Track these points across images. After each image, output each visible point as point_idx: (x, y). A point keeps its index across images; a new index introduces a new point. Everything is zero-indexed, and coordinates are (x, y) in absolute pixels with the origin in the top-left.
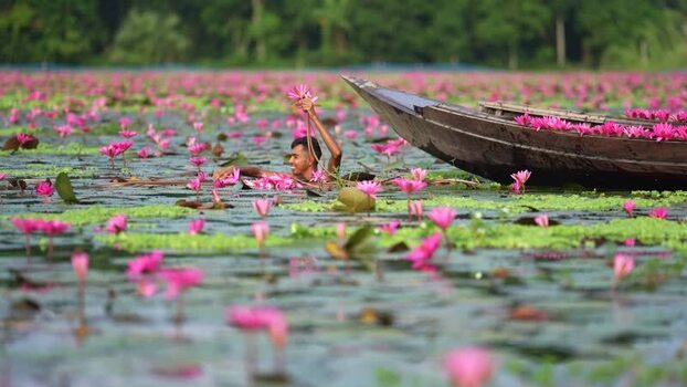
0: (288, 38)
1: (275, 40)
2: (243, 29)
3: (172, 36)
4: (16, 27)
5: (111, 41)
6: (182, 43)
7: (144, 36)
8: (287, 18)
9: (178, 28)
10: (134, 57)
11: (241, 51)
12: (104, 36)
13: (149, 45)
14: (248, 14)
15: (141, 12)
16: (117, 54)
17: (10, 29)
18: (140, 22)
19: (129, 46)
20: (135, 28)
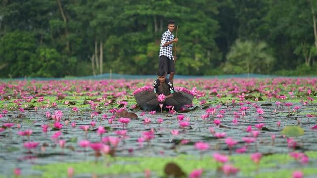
2: (309, 49)
3: (262, 55)
5: (224, 60)
6: (269, 59)
7: (245, 55)
9: (264, 50)
11: (307, 64)
12: (220, 57)
13: (247, 61)
14: (312, 41)
15: (243, 41)
16: (227, 67)
18: (242, 46)
19: (235, 63)
20: (239, 51)
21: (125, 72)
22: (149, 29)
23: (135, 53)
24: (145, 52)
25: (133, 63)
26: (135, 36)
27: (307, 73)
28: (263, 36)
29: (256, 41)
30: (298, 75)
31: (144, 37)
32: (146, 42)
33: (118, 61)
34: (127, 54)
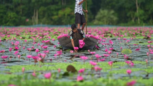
0: (147, 16)
1: (143, 17)
2: (134, 14)
3: (112, 16)
4: (66, 14)
5: (94, 18)
6: (115, 18)
7: (104, 16)
8: (146, 11)
9: (113, 14)
10: (101, 23)
11: (133, 21)
12: (92, 17)
13: (105, 19)
14: (135, 10)
15: (103, 10)
16: (96, 22)
17: (64, 15)
18: (103, 12)
19: (99, 20)
20: (101, 14)
21: (48, 24)
22: (59, 4)
23: (53, 15)
24: (57, 15)
25: (52, 20)
26: (53, 7)
27: (133, 25)
28: (113, 7)
29: (109, 10)
30: (128, 26)
31: (57, 7)
32: (58, 10)
33: (44, 19)
34: (49, 16)
